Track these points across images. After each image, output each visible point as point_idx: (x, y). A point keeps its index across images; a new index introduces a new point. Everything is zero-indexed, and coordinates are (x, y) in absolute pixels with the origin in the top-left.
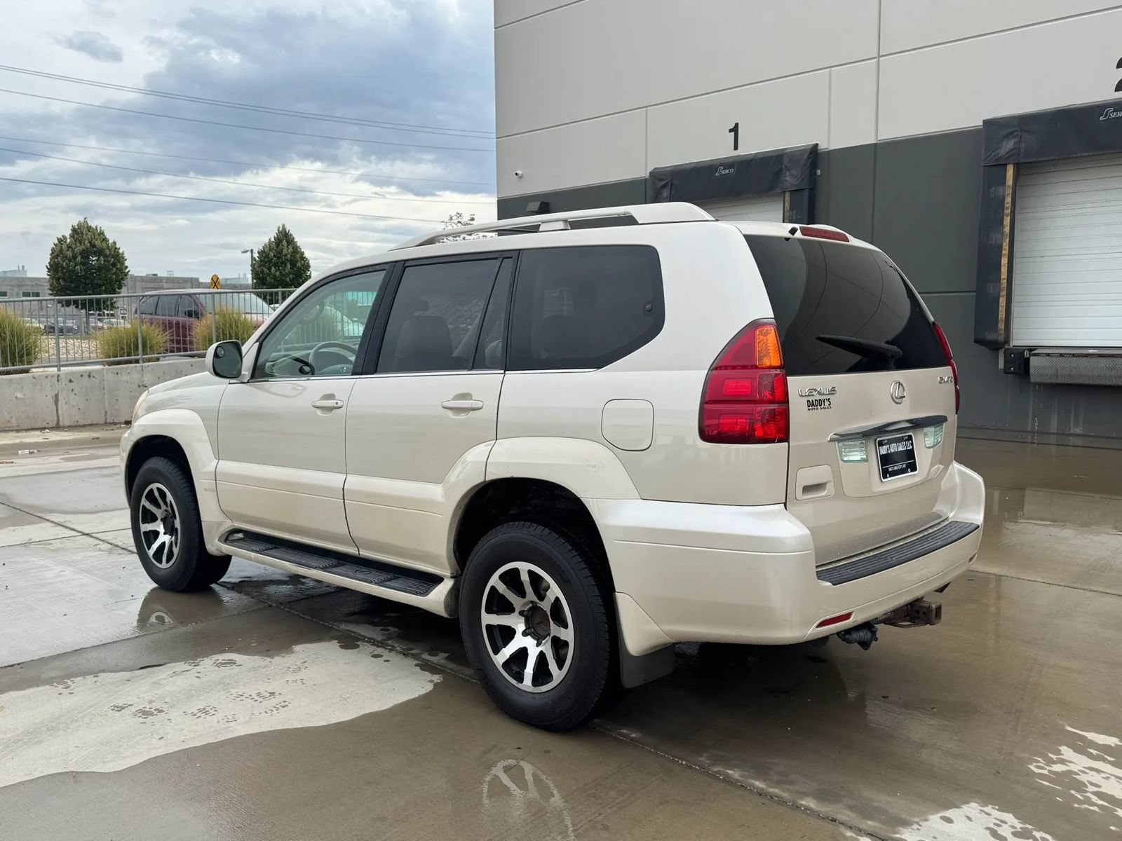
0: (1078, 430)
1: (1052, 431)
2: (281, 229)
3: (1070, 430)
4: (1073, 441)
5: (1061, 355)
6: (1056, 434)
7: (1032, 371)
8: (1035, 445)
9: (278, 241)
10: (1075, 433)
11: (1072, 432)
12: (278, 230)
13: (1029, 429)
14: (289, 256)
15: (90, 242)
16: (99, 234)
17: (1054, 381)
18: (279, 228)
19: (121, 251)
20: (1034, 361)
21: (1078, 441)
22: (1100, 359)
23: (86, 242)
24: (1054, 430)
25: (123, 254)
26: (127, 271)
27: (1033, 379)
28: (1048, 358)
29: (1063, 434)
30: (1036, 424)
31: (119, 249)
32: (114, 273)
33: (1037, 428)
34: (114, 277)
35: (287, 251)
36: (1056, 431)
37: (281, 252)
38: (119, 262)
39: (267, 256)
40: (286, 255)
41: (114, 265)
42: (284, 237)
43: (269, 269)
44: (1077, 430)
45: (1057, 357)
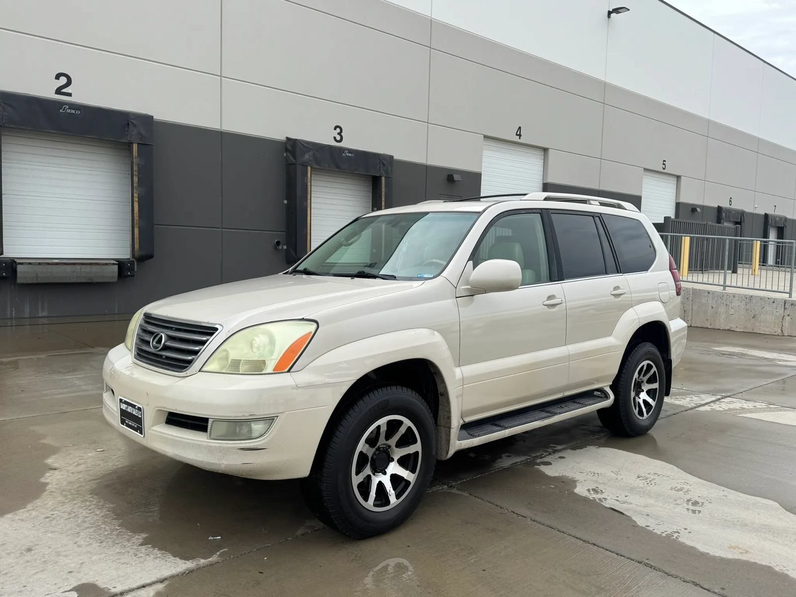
0: (45, 314)
1: (26, 316)
3: (39, 314)
4: (41, 321)
5: (40, 264)
6: (29, 318)
7: (18, 275)
8: (14, 328)
10: (42, 315)
11: (40, 315)
13: (9, 316)
17: (35, 281)
20: (20, 268)
21: (45, 321)
22: (66, 266)
24: (27, 315)
27: (19, 281)
28: (30, 265)
29: (34, 318)
30: (14, 313)
33: (14, 315)
36: (28, 316)
44: (43, 313)
45: (37, 265)
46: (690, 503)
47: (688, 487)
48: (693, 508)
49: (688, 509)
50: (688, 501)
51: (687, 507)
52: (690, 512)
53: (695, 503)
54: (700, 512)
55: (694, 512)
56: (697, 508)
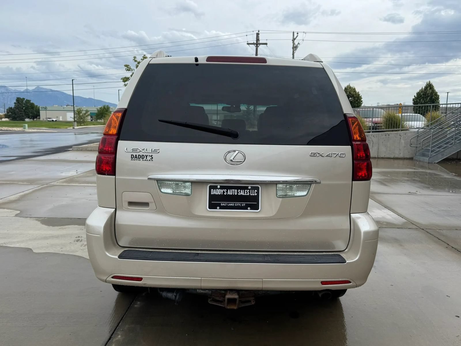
2: (428, 83)
9: (426, 88)
12: (427, 84)
14: (429, 94)
15: (349, 92)
16: (353, 89)
18: (427, 82)
19: (360, 95)
23: (348, 92)
25: (361, 96)
26: (361, 103)
31: (360, 94)
32: (357, 104)
34: (356, 105)
35: (429, 91)
37: (426, 93)
38: (359, 99)
39: (420, 95)
40: (428, 94)
41: (357, 101)
42: (429, 86)
43: (420, 100)
46: (80, 240)
47: (81, 248)
48: (79, 238)
49: (82, 237)
50: (81, 241)
51: (82, 238)
52: (80, 237)
53: (78, 241)
54: (76, 238)
55: (79, 237)
56: (77, 239)
